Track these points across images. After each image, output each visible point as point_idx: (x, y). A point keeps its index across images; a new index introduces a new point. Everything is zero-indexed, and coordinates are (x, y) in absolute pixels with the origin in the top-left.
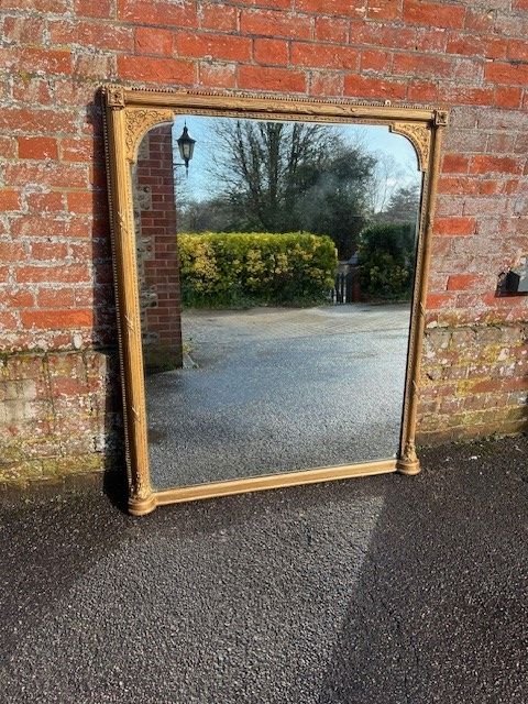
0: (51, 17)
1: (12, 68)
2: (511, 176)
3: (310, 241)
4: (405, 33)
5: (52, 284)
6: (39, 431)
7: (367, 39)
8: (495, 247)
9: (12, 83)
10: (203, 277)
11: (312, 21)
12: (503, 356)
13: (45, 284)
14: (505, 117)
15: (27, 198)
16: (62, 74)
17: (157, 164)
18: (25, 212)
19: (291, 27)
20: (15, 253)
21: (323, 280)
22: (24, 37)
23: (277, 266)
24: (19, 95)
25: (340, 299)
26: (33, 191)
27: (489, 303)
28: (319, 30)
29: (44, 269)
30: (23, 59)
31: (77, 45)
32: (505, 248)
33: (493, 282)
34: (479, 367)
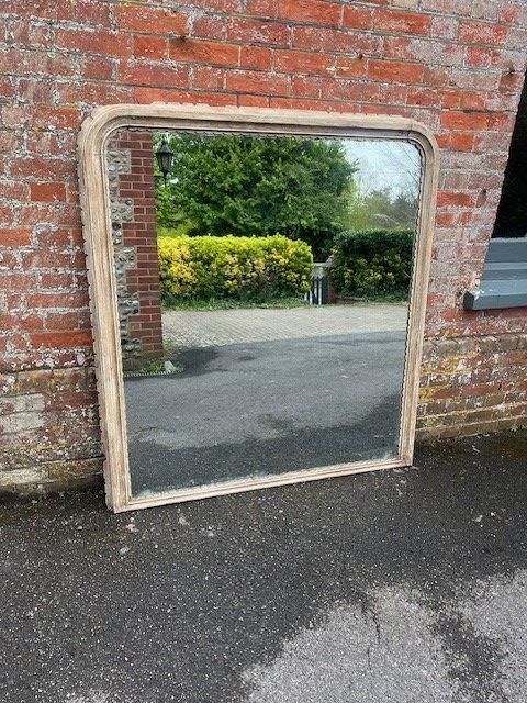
0: (60, 79)
1: (26, 124)
2: (466, 209)
3: (286, 245)
4: (369, 88)
5: (59, 309)
6: (47, 439)
7: (336, 94)
8: (453, 270)
9: (26, 137)
10: (180, 281)
11: (289, 79)
12: (460, 367)
13: (52, 310)
14: (460, 158)
15: (37, 235)
16: (70, 128)
17: (138, 178)
18: (36, 247)
19: (271, 84)
20: (27, 282)
21: (298, 283)
22: (37, 96)
23: (254, 270)
24: (32, 146)
25: (315, 301)
26: (44, 229)
27: (448, 319)
28: (295, 87)
29: (52, 296)
30: (36, 116)
31: (83, 104)
32: (462, 271)
33: (452, 301)
34: (439, 377)
